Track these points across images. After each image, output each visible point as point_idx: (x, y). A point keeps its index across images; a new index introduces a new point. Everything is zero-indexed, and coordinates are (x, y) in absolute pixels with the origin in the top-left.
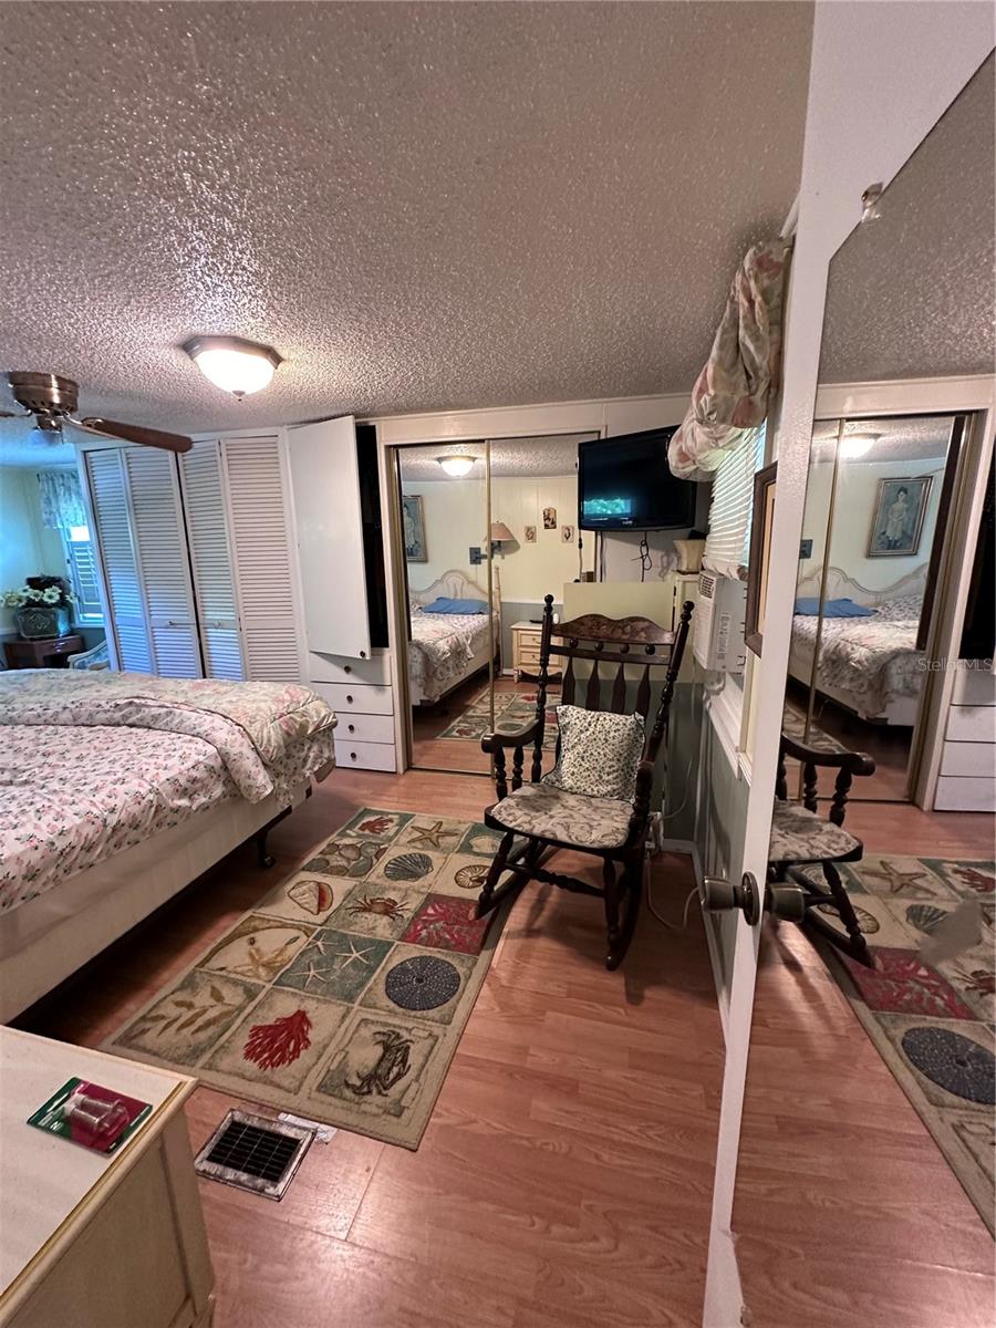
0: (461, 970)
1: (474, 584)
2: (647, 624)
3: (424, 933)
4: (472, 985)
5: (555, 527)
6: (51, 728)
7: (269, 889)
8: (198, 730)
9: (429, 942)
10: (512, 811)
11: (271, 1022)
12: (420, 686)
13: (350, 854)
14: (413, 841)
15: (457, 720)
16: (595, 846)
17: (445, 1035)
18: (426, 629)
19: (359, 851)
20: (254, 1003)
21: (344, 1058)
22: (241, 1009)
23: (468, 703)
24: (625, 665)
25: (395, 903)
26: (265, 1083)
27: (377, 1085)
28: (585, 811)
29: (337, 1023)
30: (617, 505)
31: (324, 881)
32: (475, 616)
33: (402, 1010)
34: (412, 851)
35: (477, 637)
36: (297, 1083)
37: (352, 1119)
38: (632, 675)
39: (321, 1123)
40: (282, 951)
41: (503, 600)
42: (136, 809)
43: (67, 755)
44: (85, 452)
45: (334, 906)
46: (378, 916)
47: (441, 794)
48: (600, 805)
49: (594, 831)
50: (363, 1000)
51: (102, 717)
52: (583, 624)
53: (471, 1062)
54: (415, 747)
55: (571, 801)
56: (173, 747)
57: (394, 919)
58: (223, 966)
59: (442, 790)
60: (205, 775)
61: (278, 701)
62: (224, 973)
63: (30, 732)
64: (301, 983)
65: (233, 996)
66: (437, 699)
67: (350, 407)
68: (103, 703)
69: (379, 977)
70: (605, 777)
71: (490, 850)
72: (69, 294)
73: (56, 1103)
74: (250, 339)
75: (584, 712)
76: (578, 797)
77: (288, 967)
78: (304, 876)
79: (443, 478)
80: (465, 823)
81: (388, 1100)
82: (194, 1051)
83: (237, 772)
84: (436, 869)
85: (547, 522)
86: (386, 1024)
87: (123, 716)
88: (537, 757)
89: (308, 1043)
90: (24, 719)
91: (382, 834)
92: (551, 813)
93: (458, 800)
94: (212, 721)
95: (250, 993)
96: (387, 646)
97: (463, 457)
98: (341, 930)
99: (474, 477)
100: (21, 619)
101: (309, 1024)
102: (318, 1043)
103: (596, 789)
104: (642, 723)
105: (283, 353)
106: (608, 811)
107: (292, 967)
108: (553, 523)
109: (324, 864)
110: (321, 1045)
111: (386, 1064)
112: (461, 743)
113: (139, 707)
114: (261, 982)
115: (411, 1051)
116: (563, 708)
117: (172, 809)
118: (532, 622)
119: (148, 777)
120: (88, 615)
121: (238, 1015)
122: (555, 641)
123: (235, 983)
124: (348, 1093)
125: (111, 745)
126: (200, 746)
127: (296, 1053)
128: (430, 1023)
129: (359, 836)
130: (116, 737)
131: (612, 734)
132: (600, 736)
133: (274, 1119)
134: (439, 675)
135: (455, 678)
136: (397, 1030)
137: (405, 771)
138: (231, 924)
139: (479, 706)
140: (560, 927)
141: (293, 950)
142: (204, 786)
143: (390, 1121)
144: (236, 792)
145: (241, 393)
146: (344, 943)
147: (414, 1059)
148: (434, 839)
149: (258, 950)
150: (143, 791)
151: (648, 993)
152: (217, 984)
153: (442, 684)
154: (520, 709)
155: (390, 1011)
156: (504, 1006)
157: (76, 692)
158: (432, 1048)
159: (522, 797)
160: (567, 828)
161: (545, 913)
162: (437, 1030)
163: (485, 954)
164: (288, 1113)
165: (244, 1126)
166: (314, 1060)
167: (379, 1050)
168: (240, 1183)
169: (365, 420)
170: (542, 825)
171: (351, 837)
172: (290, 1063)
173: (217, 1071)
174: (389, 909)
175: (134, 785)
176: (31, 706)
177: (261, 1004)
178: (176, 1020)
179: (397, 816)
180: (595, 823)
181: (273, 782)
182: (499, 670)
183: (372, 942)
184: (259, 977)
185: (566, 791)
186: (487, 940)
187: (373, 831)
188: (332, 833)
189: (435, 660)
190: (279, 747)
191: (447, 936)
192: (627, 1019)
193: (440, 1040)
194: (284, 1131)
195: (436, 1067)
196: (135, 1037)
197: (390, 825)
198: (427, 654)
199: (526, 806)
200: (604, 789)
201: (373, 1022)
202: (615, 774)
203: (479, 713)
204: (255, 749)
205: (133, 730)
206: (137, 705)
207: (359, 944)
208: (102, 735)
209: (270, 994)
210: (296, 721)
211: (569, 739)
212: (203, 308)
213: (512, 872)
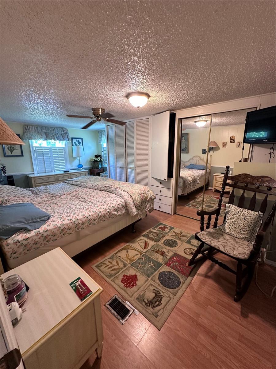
0: (181, 280)
1: (203, 160)
2: (269, 179)
3: (172, 264)
4: (184, 286)
5: (234, 142)
6: (93, 190)
7: (133, 239)
8: (121, 195)
9: (173, 268)
10: (205, 236)
11: (128, 275)
12: (181, 190)
13: (155, 235)
14: (173, 235)
15: (192, 201)
16: (235, 256)
17: (173, 299)
18: (185, 173)
19: (157, 234)
20: (125, 268)
21: (144, 293)
22: (122, 269)
23: (196, 197)
24: (257, 193)
25: (165, 253)
26: (124, 291)
27: (152, 305)
28: (233, 242)
29: (144, 282)
30: (261, 134)
31: (147, 240)
32: (202, 170)
33: (162, 285)
34: (172, 238)
35: (201, 177)
36: (132, 295)
37: (143, 311)
38: (259, 197)
39: (136, 309)
40: (134, 257)
41: (211, 166)
42: (105, 213)
43: (94, 197)
44: (107, 126)
45: (148, 249)
46: (159, 255)
47: (184, 223)
48: (239, 241)
49: (235, 251)
50: (152, 278)
51: (102, 189)
52: (240, 177)
53: (180, 311)
54: (178, 207)
55: (228, 237)
56: (115, 199)
57: (164, 257)
58: (120, 256)
59: (184, 222)
60: (121, 207)
61: (141, 190)
62: (120, 257)
63: (89, 190)
64: (137, 267)
65: (121, 265)
66: (186, 194)
67: (169, 108)
68: (103, 185)
69: (157, 273)
70: (243, 232)
71: (196, 245)
72: (102, 87)
73: (75, 282)
74: (142, 92)
75: (237, 207)
76: (231, 237)
77: (134, 261)
78: (142, 238)
79: (196, 127)
80: (190, 234)
81: (154, 311)
82: (110, 275)
83: (129, 207)
84: (178, 246)
85: (231, 141)
86: (157, 288)
87: (106, 189)
88: (217, 219)
89: (136, 285)
90: (88, 187)
91: (164, 231)
92: (219, 240)
93: (188, 226)
94: (124, 193)
95: (125, 265)
96: (172, 178)
97: (203, 121)
98: (149, 256)
99: (206, 127)
100: (93, 164)
101: (137, 279)
102: (139, 286)
103: (238, 235)
104: (262, 216)
105: (150, 94)
106: (242, 244)
107: (135, 262)
108: (233, 141)
109: (148, 236)
110: (139, 287)
111: (155, 300)
112: (192, 208)
113: (110, 187)
114: (128, 263)
115: (163, 299)
116: (228, 205)
117: (113, 214)
118: (222, 173)
119: (108, 205)
120: (105, 164)
121: (121, 270)
122: (229, 181)
123: (122, 261)
124: (144, 304)
125: (103, 196)
126: (121, 199)
127: (133, 286)
128: (169, 293)
129: (158, 230)
130: (104, 194)
131: (247, 217)
132: (242, 217)
133: (125, 302)
134: (187, 187)
135: (192, 189)
136: (160, 291)
137: (174, 214)
138: (123, 245)
139: (199, 198)
140: (217, 278)
141: (137, 257)
142: (121, 210)
143: (154, 317)
144: (128, 212)
145: (139, 107)
146: (149, 260)
147: (164, 302)
148: (179, 237)
149: (128, 254)
150: (107, 209)
151: (250, 315)
152: (118, 260)
153: (188, 190)
154: (213, 201)
155: (159, 284)
156: (194, 298)
157: (99, 182)
158: (169, 301)
159: (209, 232)
160: (224, 247)
161: (213, 271)
162: (171, 296)
163: (189, 278)
164: (128, 302)
165: (118, 300)
166: (137, 290)
167: (154, 295)
168: (114, 315)
169: (173, 111)
170: (214, 243)
171: (156, 230)
172: (131, 288)
173: (115, 283)
174: (163, 254)
175: (105, 207)
176: (90, 184)
177: (126, 269)
178: (108, 266)
179: (169, 227)
180: (236, 248)
181: (137, 211)
182: (208, 187)
183: (157, 262)
184: (127, 262)
185: (226, 233)
186: (192, 273)
187: (162, 230)
188: (151, 228)
189: (187, 183)
190: (139, 203)
191: (179, 268)
192: (240, 322)
193: (172, 300)
194: (127, 306)
195: (169, 307)
196: (99, 267)
197: (167, 229)
198: (185, 181)
199: (210, 236)
200: (241, 236)
201: (153, 286)
202: (247, 232)
203: (199, 200)
204: (134, 202)
205: (108, 193)
206: (109, 187)
207: (154, 261)
208: (102, 193)
209: (129, 267)
210: (145, 196)
211: (229, 216)
212: (130, 85)
213: (202, 255)
